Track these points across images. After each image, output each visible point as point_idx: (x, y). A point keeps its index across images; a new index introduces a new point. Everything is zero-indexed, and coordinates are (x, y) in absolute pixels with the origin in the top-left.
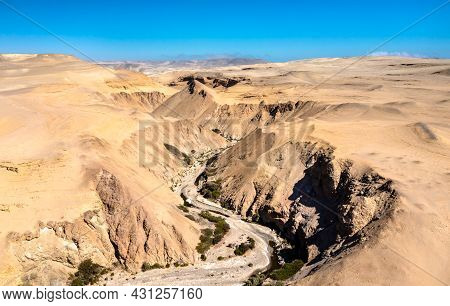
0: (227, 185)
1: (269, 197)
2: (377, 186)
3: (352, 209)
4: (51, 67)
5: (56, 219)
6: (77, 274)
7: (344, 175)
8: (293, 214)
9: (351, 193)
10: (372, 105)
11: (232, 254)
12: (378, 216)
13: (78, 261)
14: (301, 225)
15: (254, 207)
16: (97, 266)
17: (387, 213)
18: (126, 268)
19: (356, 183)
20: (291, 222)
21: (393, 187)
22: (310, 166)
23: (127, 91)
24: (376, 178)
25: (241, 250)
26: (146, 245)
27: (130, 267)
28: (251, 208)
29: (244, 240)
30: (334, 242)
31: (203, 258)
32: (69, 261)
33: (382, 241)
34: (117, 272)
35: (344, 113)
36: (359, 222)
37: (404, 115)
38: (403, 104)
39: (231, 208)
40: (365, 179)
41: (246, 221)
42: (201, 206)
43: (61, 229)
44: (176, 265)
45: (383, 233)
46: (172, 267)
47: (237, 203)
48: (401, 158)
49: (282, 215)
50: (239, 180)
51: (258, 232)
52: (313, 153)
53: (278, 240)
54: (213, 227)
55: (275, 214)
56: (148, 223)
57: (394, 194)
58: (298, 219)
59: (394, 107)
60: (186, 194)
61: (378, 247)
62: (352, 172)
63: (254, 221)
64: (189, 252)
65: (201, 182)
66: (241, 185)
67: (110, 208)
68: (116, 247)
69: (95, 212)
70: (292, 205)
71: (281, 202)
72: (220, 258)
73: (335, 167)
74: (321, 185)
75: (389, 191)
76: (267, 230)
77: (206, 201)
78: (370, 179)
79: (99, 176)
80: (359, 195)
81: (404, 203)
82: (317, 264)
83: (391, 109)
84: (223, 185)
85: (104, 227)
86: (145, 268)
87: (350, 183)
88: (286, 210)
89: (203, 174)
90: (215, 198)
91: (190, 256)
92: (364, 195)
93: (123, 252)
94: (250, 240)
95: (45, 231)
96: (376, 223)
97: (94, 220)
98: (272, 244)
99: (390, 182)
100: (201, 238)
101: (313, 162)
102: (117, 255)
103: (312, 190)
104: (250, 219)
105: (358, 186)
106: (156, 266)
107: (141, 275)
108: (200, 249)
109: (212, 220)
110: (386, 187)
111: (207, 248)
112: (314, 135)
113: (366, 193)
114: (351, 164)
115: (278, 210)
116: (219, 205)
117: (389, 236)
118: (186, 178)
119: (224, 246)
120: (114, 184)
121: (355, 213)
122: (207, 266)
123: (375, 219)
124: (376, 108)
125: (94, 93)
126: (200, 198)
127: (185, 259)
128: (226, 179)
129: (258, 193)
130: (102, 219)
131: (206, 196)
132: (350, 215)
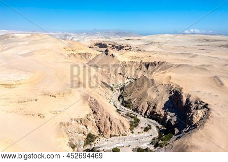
0: (134, 102)
1: (154, 108)
2: (202, 106)
3: (192, 115)
4: (38, 40)
5: (77, 117)
6: (87, 139)
7: (188, 100)
8: (165, 115)
9: (191, 108)
10: (194, 66)
11: (143, 131)
12: (203, 118)
13: (87, 134)
14: (169, 120)
15: (148, 112)
16: (93, 135)
17: (206, 116)
18: (104, 136)
19: (193, 104)
20: (165, 118)
21: (208, 107)
22: (171, 95)
23: (74, 53)
24: (201, 102)
25: (146, 129)
26: (111, 127)
27: (105, 136)
28: (146, 112)
29: (147, 126)
30: (185, 127)
31: (132, 132)
32: (84, 134)
33: (205, 127)
34: (101, 137)
35: (182, 69)
36: (196, 120)
37: (209, 71)
38: (208, 66)
39: (137, 112)
40: (196, 103)
41: (145, 117)
42: (124, 111)
43: (80, 121)
44: (122, 135)
45: (205, 124)
46: (121, 136)
47: (140, 110)
48: (210, 94)
49: (161, 115)
50: (140, 100)
51: (151, 122)
52: (172, 89)
53: (160, 126)
54: (133, 120)
55: (157, 115)
56: (111, 119)
57: (209, 110)
58: (168, 117)
59: (204, 67)
60: (116, 105)
61: (204, 129)
62: (191, 99)
63: (148, 117)
64: (127, 130)
65: (121, 100)
66: (141, 102)
67: (95, 113)
68: (99, 128)
69: (90, 114)
70: (165, 111)
71: (160, 110)
72: (139, 133)
73: (184, 97)
74: (177, 104)
75: (207, 108)
76: (154, 122)
77: (126, 108)
78: (199, 102)
79: (89, 100)
80: (194, 109)
81: (213, 113)
82: (179, 135)
83: (202, 68)
84: (133, 102)
85: (94, 120)
86: (111, 136)
87: (190, 104)
88: (163, 114)
89: (120, 96)
90: (130, 107)
91: (127, 132)
92: (197, 109)
93: (102, 130)
94: (149, 126)
95: (73, 122)
96: (203, 121)
97: (90, 117)
98: (157, 127)
99: (207, 104)
100: (130, 125)
101: (173, 93)
102: (100, 131)
103: (174, 106)
104: (146, 116)
105: (194, 105)
106: (115, 136)
107: (110, 139)
108: (131, 129)
109: (131, 117)
110: (206, 106)
111: (133, 129)
112: (171, 81)
113: (197, 108)
114: (190, 96)
115: (159, 114)
116: (132, 111)
117: (208, 125)
118: (114, 98)
119: (139, 128)
120: (96, 103)
121: (194, 116)
122: (135, 135)
123: (202, 119)
124: (196, 67)
125: (60, 54)
126: (123, 107)
127: (126, 133)
128: (133, 99)
129: (149, 106)
130: (93, 117)
131: (125, 106)
132: (192, 117)
